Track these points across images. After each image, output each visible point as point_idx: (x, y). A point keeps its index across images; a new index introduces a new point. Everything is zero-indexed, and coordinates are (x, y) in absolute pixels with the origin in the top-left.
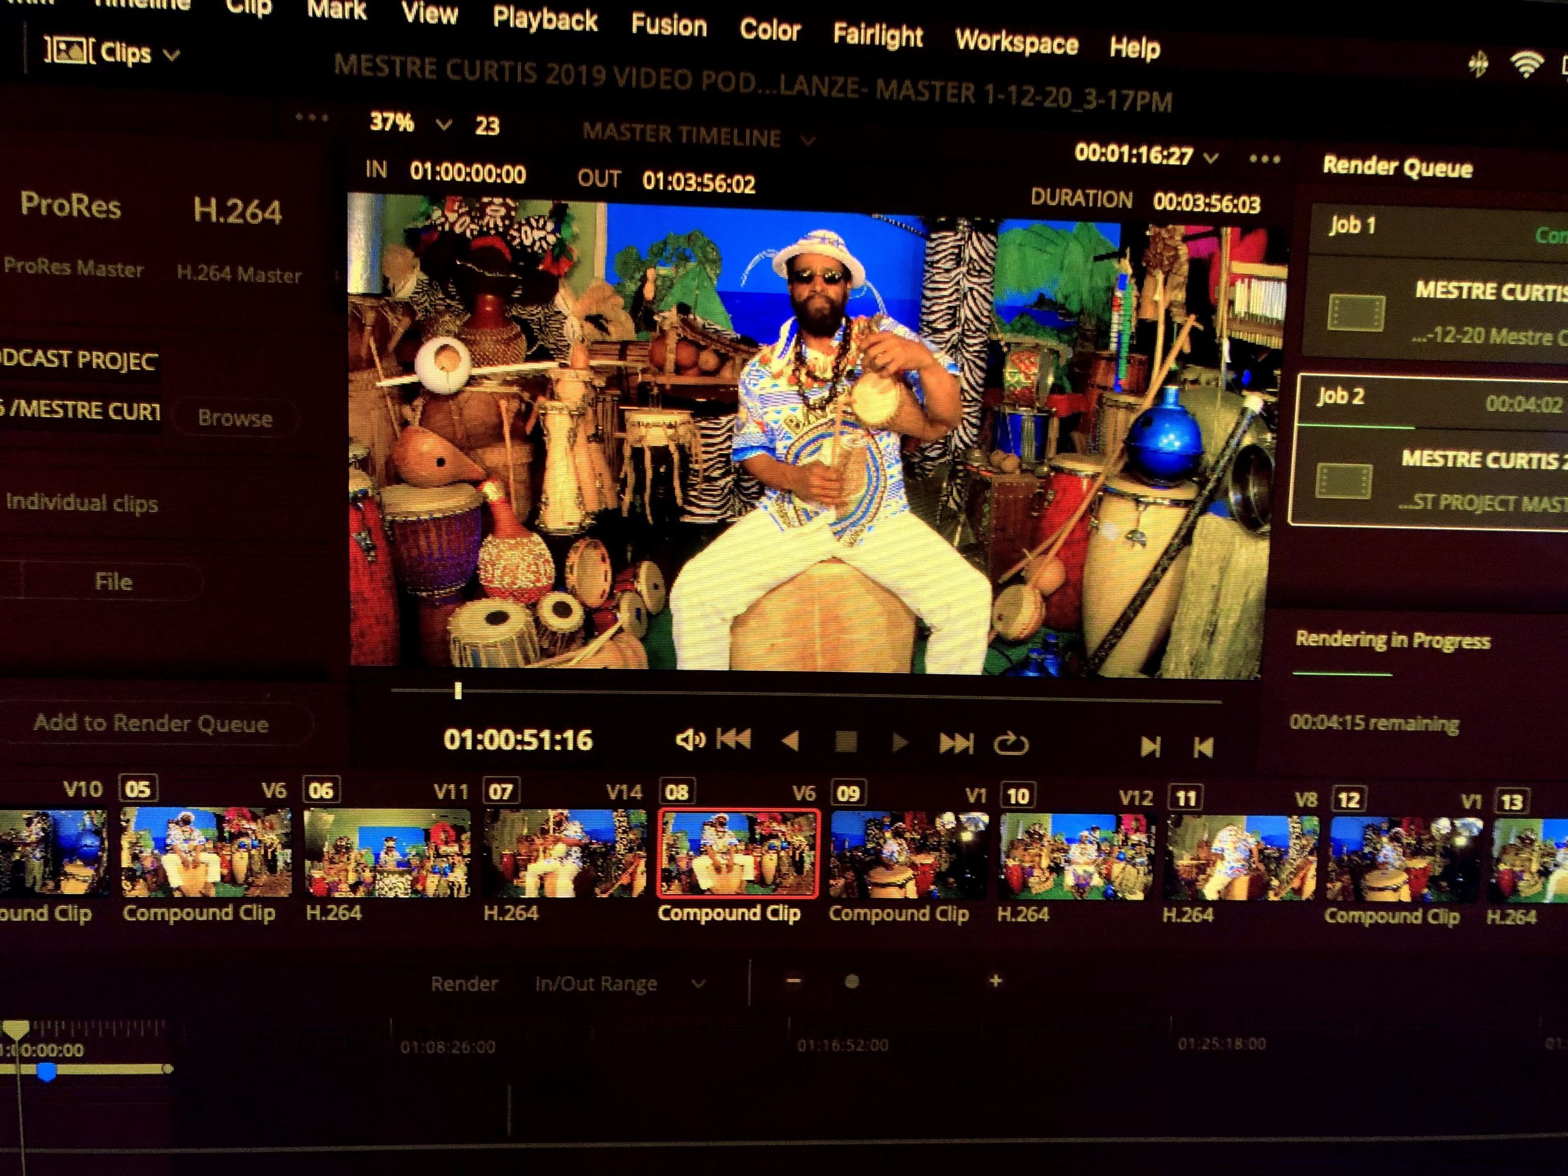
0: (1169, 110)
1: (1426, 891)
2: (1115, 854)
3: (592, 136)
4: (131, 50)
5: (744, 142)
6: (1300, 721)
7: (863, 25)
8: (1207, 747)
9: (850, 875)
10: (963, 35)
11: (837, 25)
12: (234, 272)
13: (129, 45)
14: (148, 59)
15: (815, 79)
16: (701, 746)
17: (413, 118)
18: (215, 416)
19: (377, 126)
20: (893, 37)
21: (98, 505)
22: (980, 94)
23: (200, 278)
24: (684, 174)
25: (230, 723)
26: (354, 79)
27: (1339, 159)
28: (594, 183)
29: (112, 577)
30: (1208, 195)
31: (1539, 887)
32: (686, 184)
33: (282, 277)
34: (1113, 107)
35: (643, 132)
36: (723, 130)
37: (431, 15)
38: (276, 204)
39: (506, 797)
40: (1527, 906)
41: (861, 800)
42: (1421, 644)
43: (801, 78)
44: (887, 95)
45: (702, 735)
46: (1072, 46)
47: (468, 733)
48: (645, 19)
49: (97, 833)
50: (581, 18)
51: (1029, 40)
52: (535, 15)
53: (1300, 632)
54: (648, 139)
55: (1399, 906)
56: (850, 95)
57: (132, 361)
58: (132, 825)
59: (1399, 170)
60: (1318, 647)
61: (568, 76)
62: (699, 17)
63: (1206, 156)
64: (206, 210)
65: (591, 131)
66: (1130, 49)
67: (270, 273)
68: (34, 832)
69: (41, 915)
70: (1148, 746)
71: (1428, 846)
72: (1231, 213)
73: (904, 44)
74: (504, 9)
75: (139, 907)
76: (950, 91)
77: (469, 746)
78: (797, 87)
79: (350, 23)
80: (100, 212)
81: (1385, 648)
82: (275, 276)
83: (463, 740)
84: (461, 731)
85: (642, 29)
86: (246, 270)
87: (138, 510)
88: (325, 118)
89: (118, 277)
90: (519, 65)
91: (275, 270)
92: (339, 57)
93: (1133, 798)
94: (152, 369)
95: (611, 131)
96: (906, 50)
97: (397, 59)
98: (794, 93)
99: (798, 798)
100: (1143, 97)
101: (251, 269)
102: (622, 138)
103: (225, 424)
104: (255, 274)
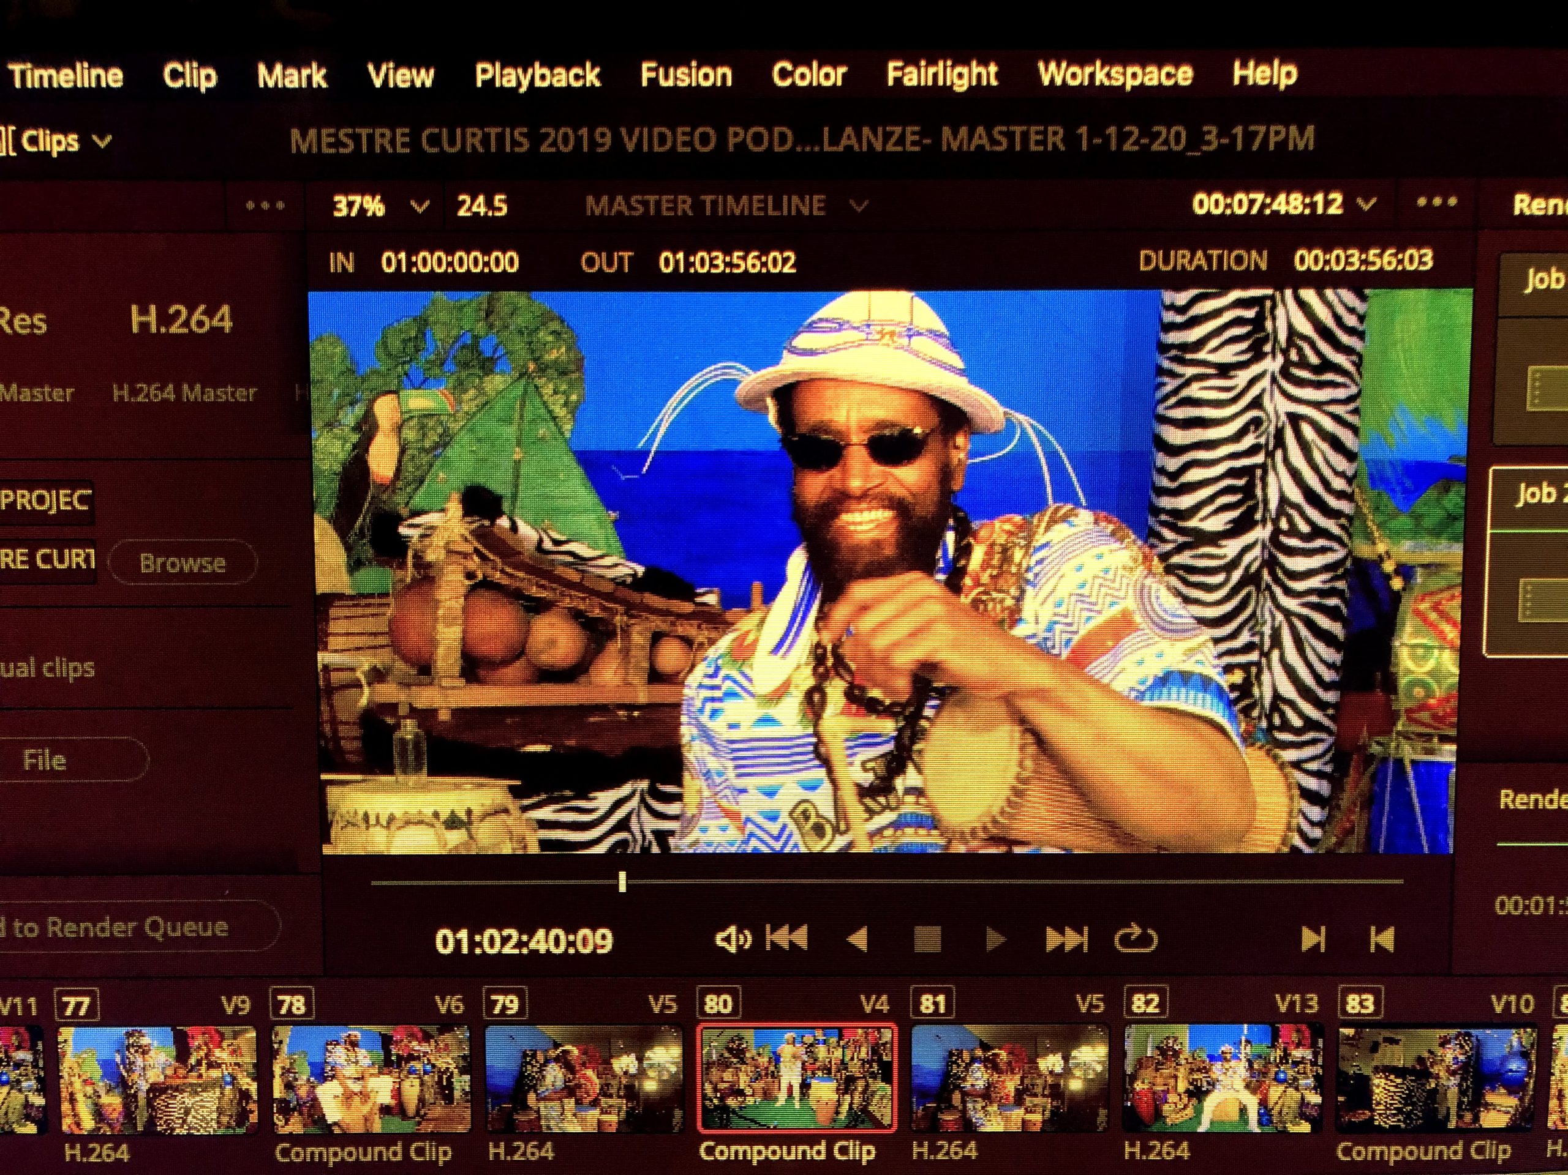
0: (1311, 147)
3: (597, 212)
4: (56, 138)
5: (781, 210)
6: (1508, 905)
7: (923, 63)
8: (1387, 939)
10: (1047, 69)
11: (891, 65)
13: (53, 131)
14: (75, 147)
15: (866, 131)
16: (747, 946)
17: (383, 200)
18: (160, 560)
19: (342, 211)
20: (960, 76)
21: (24, 670)
22: (1072, 139)
23: (140, 399)
24: (709, 253)
25: (182, 925)
26: (316, 159)
27: (1533, 197)
28: (600, 269)
29: (43, 754)
30: (1364, 249)
32: (712, 265)
33: (233, 394)
34: (1239, 147)
35: (658, 204)
36: (756, 198)
37: (403, 78)
38: (225, 309)
41: (948, 1012)
43: (849, 130)
44: (955, 146)
45: (747, 932)
46: (1185, 75)
47: (463, 934)
48: (656, 70)
50: (580, 72)
51: (1130, 70)
52: (525, 72)
53: (1503, 792)
54: (665, 213)
56: (910, 148)
57: (62, 500)
60: (1528, 810)
61: (566, 142)
62: (722, 64)
63: (1360, 201)
64: (143, 319)
65: (595, 206)
66: (1258, 74)
67: (219, 391)
70: (1309, 939)
72: (1395, 271)
73: (974, 83)
74: (488, 66)
76: (1033, 138)
77: (465, 950)
78: (844, 142)
79: (308, 92)
80: (22, 327)
82: (224, 394)
83: (458, 943)
84: (455, 932)
85: (653, 82)
86: (192, 389)
87: (72, 674)
88: (280, 205)
89: (44, 402)
90: (508, 130)
91: (226, 387)
92: (295, 133)
93: (1292, 1004)
94: (85, 508)
95: (619, 205)
96: (977, 91)
97: (364, 132)
98: (841, 149)
99: (868, 1009)
100: (1277, 133)
101: (198, 387)
102: (634, 213)
103: (171, 571)
104: (203, 393)
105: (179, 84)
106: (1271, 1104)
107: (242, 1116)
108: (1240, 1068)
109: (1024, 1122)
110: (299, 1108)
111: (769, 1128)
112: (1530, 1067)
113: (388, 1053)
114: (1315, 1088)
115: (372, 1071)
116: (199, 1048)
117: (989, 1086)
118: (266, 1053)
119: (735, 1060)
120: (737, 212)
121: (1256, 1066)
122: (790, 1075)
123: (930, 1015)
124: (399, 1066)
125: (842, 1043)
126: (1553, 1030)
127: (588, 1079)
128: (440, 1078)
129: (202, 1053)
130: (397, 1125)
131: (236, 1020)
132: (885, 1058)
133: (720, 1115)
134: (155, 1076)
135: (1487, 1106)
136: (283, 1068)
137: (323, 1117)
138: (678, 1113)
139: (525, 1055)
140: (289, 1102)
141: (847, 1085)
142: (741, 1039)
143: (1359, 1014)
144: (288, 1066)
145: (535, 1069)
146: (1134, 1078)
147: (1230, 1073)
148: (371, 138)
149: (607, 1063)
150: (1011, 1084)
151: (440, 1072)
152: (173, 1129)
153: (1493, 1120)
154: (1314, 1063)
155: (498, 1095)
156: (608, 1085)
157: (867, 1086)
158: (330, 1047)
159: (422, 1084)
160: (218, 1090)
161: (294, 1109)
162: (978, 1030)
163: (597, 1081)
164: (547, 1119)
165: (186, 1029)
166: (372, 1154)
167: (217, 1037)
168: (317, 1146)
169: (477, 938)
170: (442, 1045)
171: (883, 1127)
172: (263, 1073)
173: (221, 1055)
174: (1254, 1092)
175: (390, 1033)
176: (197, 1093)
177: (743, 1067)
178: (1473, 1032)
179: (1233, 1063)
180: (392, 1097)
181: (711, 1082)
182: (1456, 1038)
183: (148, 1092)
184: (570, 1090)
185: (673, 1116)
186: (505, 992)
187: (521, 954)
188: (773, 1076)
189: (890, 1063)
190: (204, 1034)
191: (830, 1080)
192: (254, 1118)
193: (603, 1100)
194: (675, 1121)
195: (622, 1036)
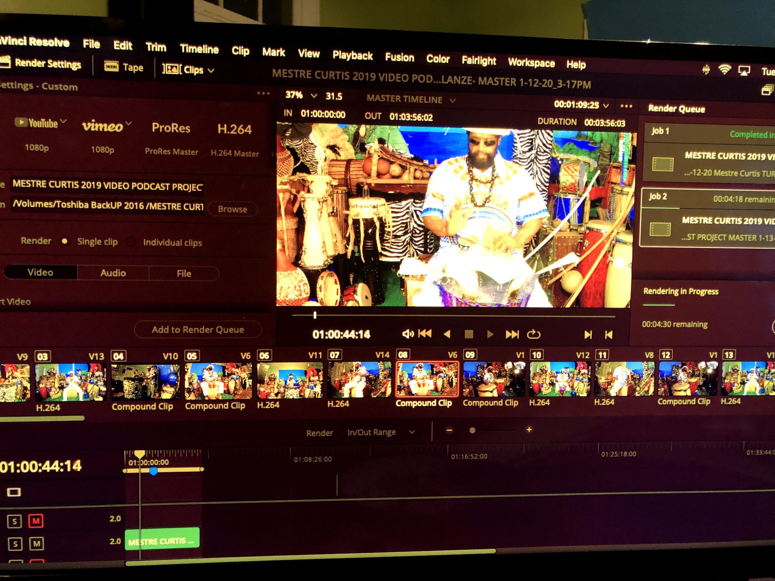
0: (590, 88)
1: (697, 391)
2: (575, 378)
3: (371, 100)
4: (196, 69)
5: (429, 101)
6: (646, 324)
7: (473, 57)
8: (610, 335)
9: (471, 387)
10: (511, 60)
11: (463, 57)
12: (233, 153)
13: (195, 67)
14: (202, 72)
15: (455, 77)
16: (412, 336)
17: (302, 93)
18: (225, 208)
19: (288, 96)
20: (485, 61)
21: (179, 244)
22: (518, 82)
23: (220, 155)
24: (406, 114)
25: (229, 329)
26: (280, 79)
27: (654, 106)
28: (371, 118)
29: (184, 272)
30: (605, 120)
31: (741, 389)
32: (406, 118)
33: (251, 154)
34: (569, 87)
35: (390, 98)
36: (420, 97)
37: (310, 54)
38: (249, 126)
39: (337, 357)
40: (737, 397)
41: (475, 358)
42: (692, 293)
43: (450, 77)
44: (482, 83)
45: (412, 332)
46: (552, 64)
47: (322, 332)
48: (390, 55)
49: (176, 374)
50: (366, 55)
51: (536, 62)
52: (349, 54)
53: (645, 289)
54: (392, 101)
55: (686, 397)
56: (469, 84)
57: (193, 187)
58: (189, 371)
59: (677, 110)
60: (652, 294)
61: (361, 77)
62: (412, 54)
63: (604, 105)
64: (223, 129)
65: (370, 98)
66: (574, 65)
67: (247, 153)
68: (151, 374)
69: (153, 407)
70: (587, 335)
71: (697, 373)
72: (614, 127)
73: (489, 64)
74: (337, 52)
75: (192, 403)
76: (506, 82)
77: (322, 337)
78: (448, 81)
79: (279, 58)
80: (182, 130)
81: (678, 295)
82: (249, 154)
83: (320, 335)
84: (319, 331)
85: (389, 59)
86: (237, 152)
87: (194, 245)
88: (268, 93)
89: (188, 155)
90: (343, 73)
91: (249, 152)
92: (274, 70)
93: (582, 355)
94: (201, 190)
95: (378, 98)
96: (489, 66)
97: (296, 71)
98: (447, 83)
100: (580, 83)
101: (239, 151)
102: (382, 101)
103: (229, 212)
104: (241, 154)
105: (237, 53)
148: (299, 73)
154: (588, 374)
169: (326, 333)
187: (340, 339)
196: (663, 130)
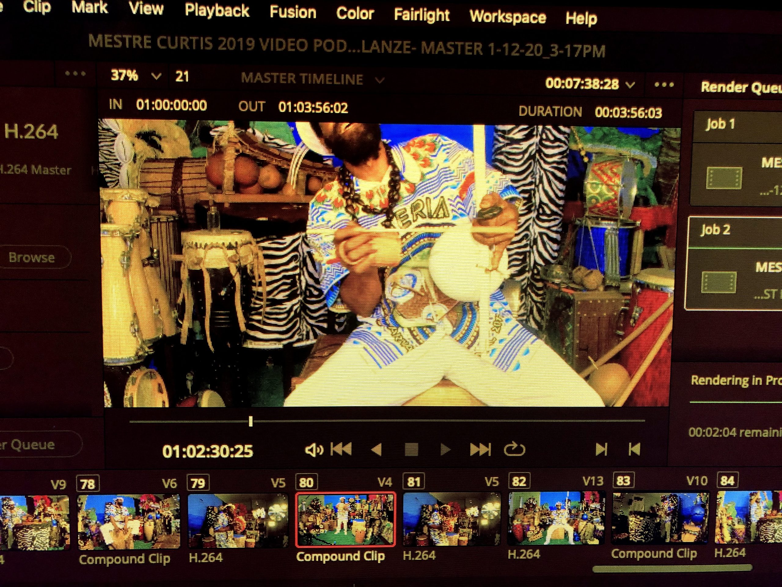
0: (604, 56)
3: (247, 81)
5: (341, 81)
6: (695, 432)
7: (412, 9)
8: (637, 449)
10: (474, 14)
11: (396, 10)
12: (29, 169)
15: (384, 43)
16: (321, 454)
17: (137, 73)
19: (116, 77)
20: (431, 16)
22: (486, 49)
23: (9, 173)
24: (304, 103)
25: (31, 444)
26: (102, 50)
27: (711, 83)
28: (249, 109)
30: (629, 108)
32: (305, 109)
33: (59, 171)
34: (569, 55)
36: (328, 75)
37: (147, 9)
38: (54, 127)
41: (421, 486)
42: (771, 383)
43: (375, 42)
44: (428, 52)
45: (321, 447)
46: (542, 18)
47: (177, 448)
48: (278, 9)
50: (239, 9)
51: (515, 15)
52: (211, 8)
53: (693, 377)
54: (282, 82)
56: (405, 52)
59: (749, 89)
60: (705, 386)
61: (231, 45)
62: (311, 7)
63: (627, 83)
64: (11, 131)
65: (246, 78)
66: (578, 19)
67: (51, 169)
70: (599, 449)
72: (644, 118)
73: (438, 20)
74: (192, 5)
76: (467, 48)
77: (178, 456)
78: (372, 48)
79: (98, 15)
81: (748, 385)
82: (53, 171)
83: (174, 452)
84: (173, 446)
85: (276, 15)
86: (36, 167)
88: (83, 74)
90: (202, 38)
91: (54, 167)
92: (91, 37)
93: (591, 481)
95: (259, 77)
96: (439, 23)
97: (127, 37)
98: (371, 51)
99: (381, 485)
100: (587, 49)
101: (40, 167)
102: (266, 82)
103: (26, 261)
104: (42, 170)
105: (31, 10)
106: (580, 531)
107: (62, 541)
108: (565, 514)
109: (459, 541)
110: (91, 537)
111: (331, 545)
112: (706, 512)
113: (138, 509)
114: (601, 522)
115: (129, 518)
116: (39, 506)
117: (442, 523)
118: (74, 509)
119: (314, 511)
120: (318, 82)
121: (573, 512)
122: (342, 518)
123: (412, 487)
124: (143, 515)
125: (368, 502)
126: (717, 494)
127: (241, 521)
128: (165, 521)
129: (41, 509)
130: (142, 545)
131: (59, 492)
132: (390, 510)
133: (307, 538)
134: (17, 520)
135: (685, 531)
136: (83, 517)
137: (103, 541)
138: (286, 538)
139: (208, 509)
140: (86, 534)
141: (371, 523)
142: (318, 500)
143: (623, 486)
144: (86, 516)
145: (213, 516)
146: (513, 518)
147: (560, 516)
148: (131, 40)
149: (250, 512)
150: (452, 522)
151: (164, 518)
152: (26, 548)
153: (688, 538)
154: (601, 510)
155: (195, 530)
156: (250, 524)
157: (381, 523)
158: (107, 506)
159: (155, 524)
160: (49, 528)
161: (89, 538)
162: (436, 495)
163: (245, 522)
164: (219, 541)
165: (33, 497)
166: (129, 560)
167: (49, 501)
168: (101, 556)
169: (184, 450)
170: (165, 504)
171: (388, 544)
172: (72, 519)
173: (50, 510)
174: (572, 525)
175: (139, 498)
176: (38, 529)
177: (319, 514)
178: (678, 494)
179: (562, 511)
180: (140, 531)
181: (302, 522)
182: (670, 497)
183: (13, 529)
184: (231, 527)
185: (283, 539)
186: (198, 477)
187: (206, 458)
188: (334, 519)
189: (393, 512)
190: (42, 499)
191: (362, 520)
192: (68, 542)
193: (248, 531)
194: (284, 542)
195: (258, 499)
196: (724, 122)
